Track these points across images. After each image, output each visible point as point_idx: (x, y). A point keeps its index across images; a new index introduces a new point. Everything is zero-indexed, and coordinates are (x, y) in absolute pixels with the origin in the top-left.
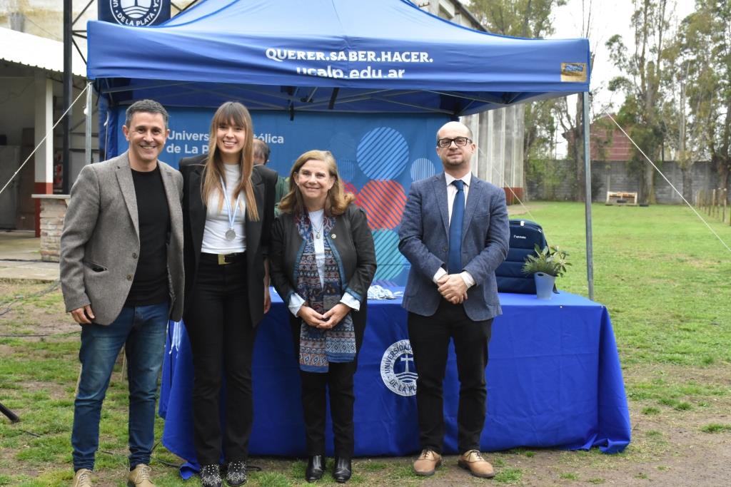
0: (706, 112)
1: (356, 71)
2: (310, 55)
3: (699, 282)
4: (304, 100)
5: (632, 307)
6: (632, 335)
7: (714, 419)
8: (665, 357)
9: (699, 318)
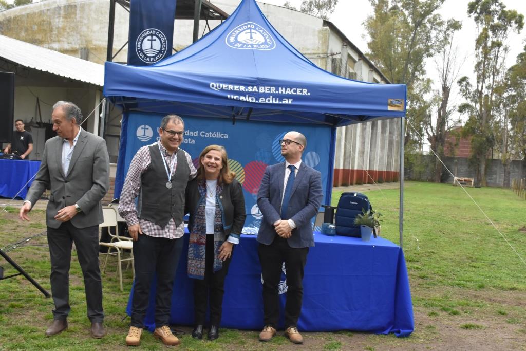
0: (521, 129)
1: (263, 99)
2: (236, 88)
3: (494, 238)
4: (237, 113)
5: (444, 250)
6: (438, 268)
7: (472, 321)
8: (455, 282)
9: (483, 260)
